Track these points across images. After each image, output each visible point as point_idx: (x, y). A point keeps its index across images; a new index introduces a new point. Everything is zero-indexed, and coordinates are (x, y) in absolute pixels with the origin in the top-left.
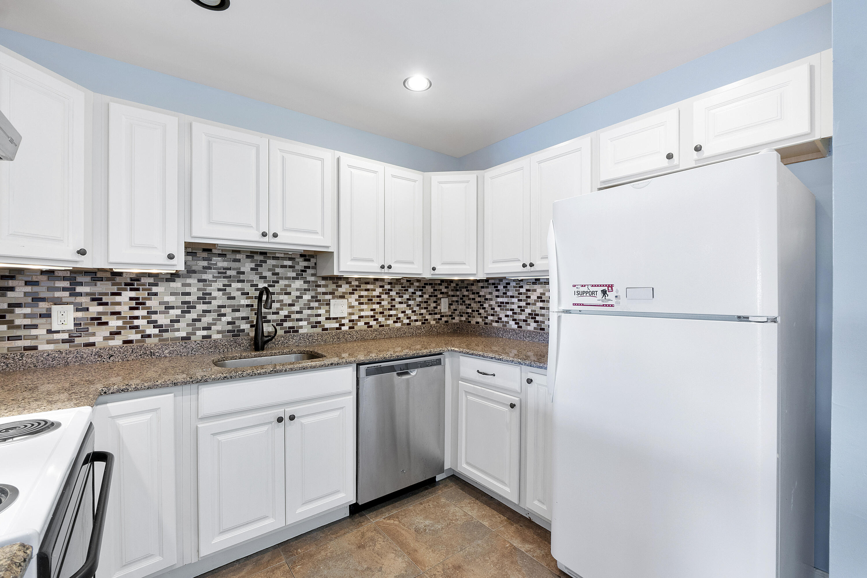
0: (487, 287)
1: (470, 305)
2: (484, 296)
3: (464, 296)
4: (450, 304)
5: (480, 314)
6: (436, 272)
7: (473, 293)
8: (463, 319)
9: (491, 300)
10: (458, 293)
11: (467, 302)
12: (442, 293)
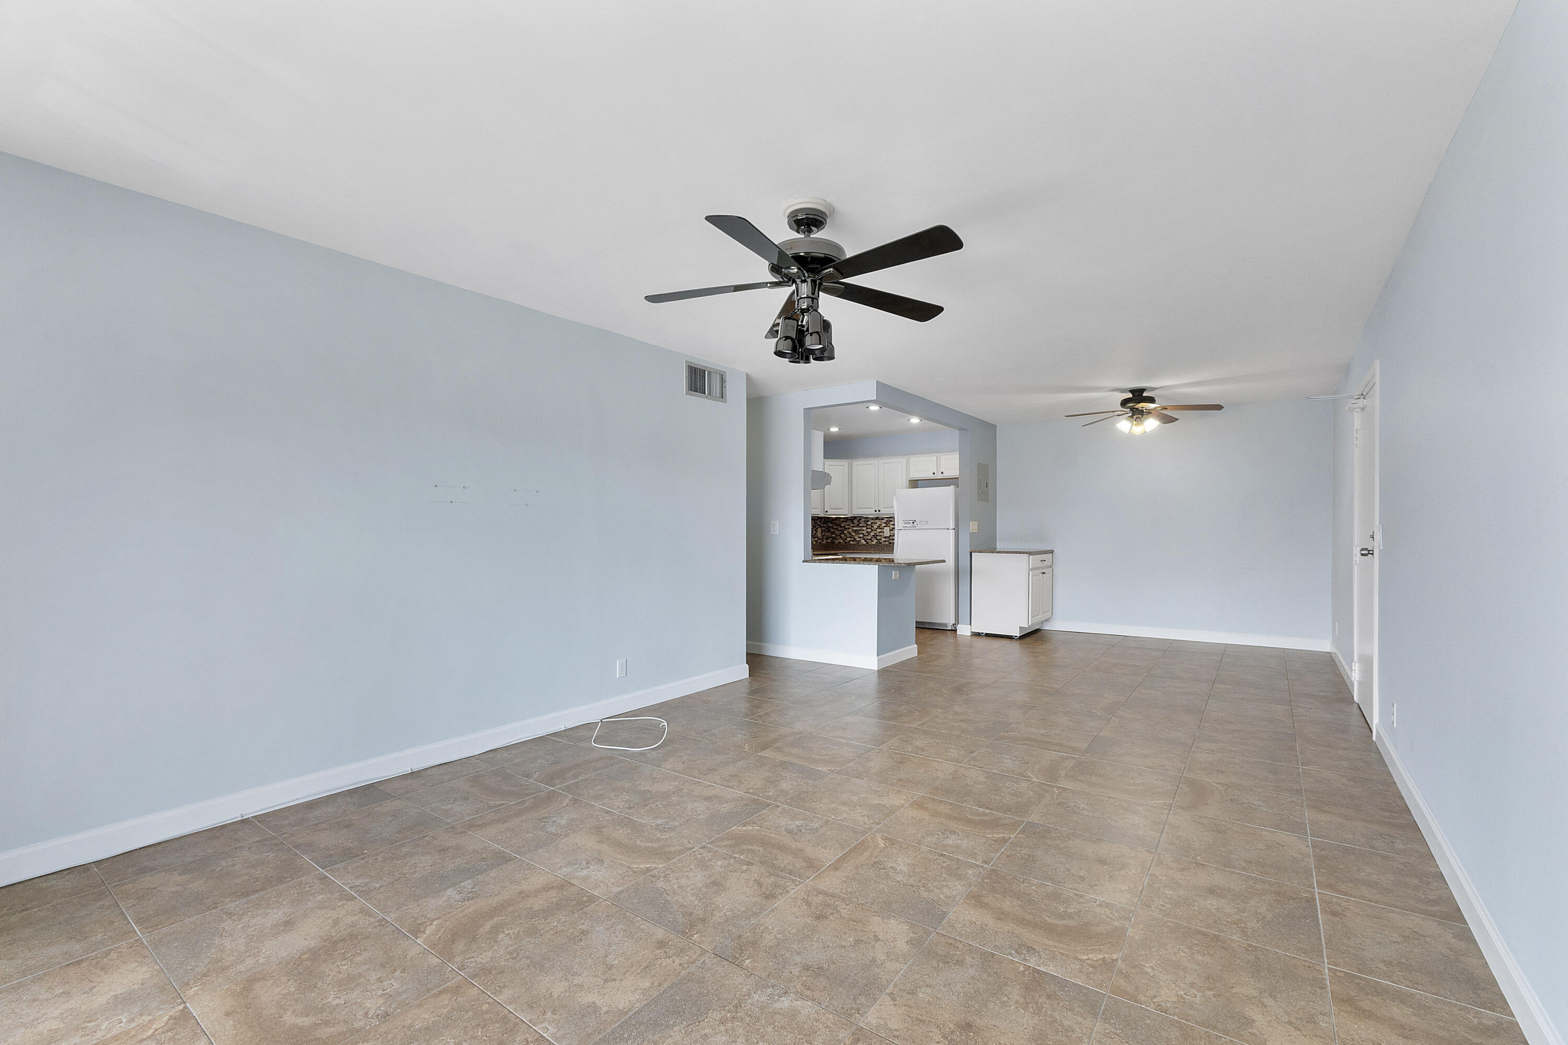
0: (846, 522)
1: (834, 532)
2: (844, 527)
3: (829, 527)
4: (822, 532)
5: (841, 537)
6: (828, 513)
7: (836, 525)
8: (829, 541)
9: (849, 528)
10: (825, 525)
11: (832, 530)
12: (818, 525)
